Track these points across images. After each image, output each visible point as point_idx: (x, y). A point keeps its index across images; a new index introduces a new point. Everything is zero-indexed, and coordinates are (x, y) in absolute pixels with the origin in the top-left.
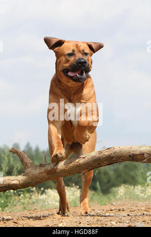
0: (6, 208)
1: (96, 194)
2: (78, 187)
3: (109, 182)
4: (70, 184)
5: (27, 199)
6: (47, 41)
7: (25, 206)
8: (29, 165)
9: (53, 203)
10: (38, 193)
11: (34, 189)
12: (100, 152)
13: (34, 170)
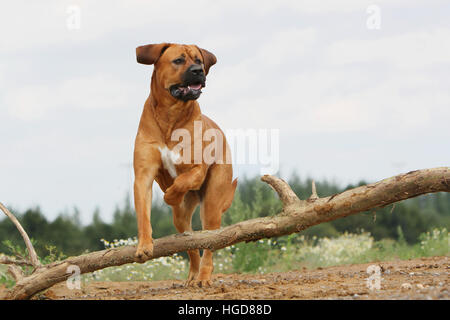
0: (260, 268)
1: (398, 245)
2: (369, 234)
4: (358, 229)
5: (293, 254)
8: (291, 201)
9: (332, 258)
10: (309, 244)
11: (302, 238)
12: (398, 178)
13: (298, 208)
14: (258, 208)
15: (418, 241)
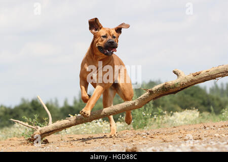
0: (145, 127)
1: (211, 115)
2: (197, 110)
3: (220, 105)
4: (192, 108)
5: (161, 120)
7: (159, 125)
9: (180, 122)
10: (169, 115)
11: (165, 112)
15: (222, 113)
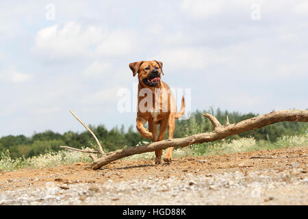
0: (204, 154)
1: (267, 143)
2: (254, 138)
3: (276, 133)
4: (249, 136)
5: (219, 147)
6: (132, 67)
8: (217, 125)
9: (237, 149)
12: (266, 115)
13: (221, 129)
14: (203, 126)
15: (276, 141)
